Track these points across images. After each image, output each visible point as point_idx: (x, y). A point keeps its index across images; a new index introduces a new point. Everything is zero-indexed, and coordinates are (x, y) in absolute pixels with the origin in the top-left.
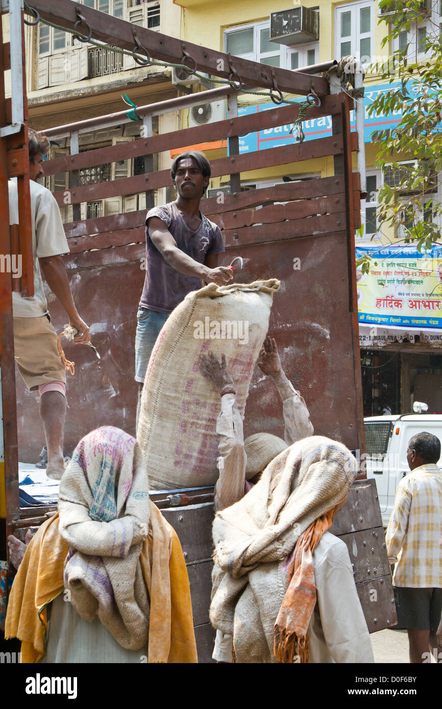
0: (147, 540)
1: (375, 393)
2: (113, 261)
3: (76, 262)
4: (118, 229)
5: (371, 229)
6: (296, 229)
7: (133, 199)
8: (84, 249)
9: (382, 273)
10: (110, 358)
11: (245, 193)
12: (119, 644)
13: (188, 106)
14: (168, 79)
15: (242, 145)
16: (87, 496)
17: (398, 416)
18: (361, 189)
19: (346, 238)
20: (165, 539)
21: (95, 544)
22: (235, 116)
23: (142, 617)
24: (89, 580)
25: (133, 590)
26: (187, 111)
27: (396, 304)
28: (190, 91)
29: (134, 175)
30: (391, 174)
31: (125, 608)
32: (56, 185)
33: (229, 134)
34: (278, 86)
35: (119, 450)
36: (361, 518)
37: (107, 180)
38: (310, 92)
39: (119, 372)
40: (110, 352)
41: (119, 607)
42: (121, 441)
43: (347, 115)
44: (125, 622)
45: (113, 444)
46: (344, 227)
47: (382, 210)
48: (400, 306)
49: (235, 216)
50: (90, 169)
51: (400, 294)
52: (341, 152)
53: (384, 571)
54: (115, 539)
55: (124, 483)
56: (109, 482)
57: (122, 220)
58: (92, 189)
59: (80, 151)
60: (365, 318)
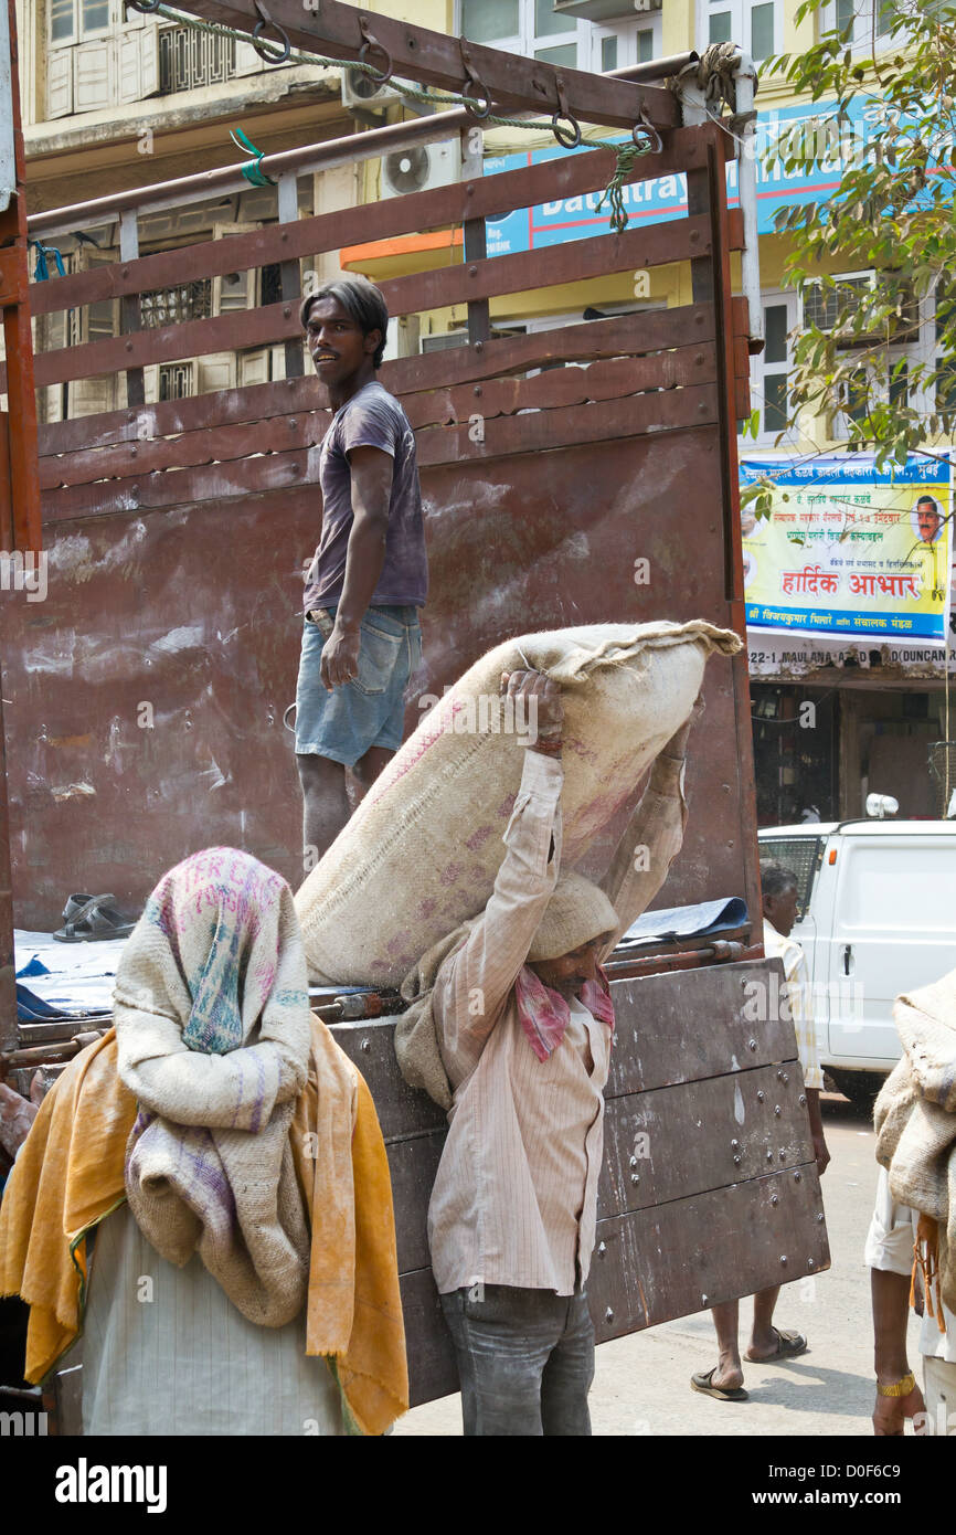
0: (305, 1093)
1: (786, 776)
2: (215, 493)
3: (135, 496)
4: (225, 423)
5: (777, 420)
6: (608, 422)
7: (261, 358)
8: (154, 466)
9: (798, 517)
10: (210, 703)
11: (500, 344)
12: (241, 1315)
13: (375, 153)
14: (335, 95)
15: (494, 240)
16: (179, 999)
17: (833, 826)
18: (749, 333)
19: (717, 439)
20: (343, 1091)
21: (199, 1103)
22: (477, 175)
23: (295, 1257)
24: (185, 1178)
25: (276, 1199)
26: (377, 163)
27: (825, 585)
28: (382, 121)
29: (263, 304)
30: (819, 301)
31: (260, 1238)
32: (92, 330)
33: (465, 215)
34: (570, 108)
35: (251, 901)
36: (752, 1042)
37: (203, 317)
38: (640, 121)
39: (231, 733)
40: (210, 691)
41: (247, 1237)
42: (254, 881)
43: (719, 172)
44: (256, 1268)
45: (239, 889)
46: (714, 415)
47: (798, 380)
48: (832, 587)
49: (479, 394)
50: (166, 293)
51: (833, 562)
52: (707, 253)
53: (802, 1154)
54: (241, 1092)
55: (259, 973)
56: (228, 968)
57: (234, 404)
58: (167, 336)
59: (141, 255)
60: (761, 615)
